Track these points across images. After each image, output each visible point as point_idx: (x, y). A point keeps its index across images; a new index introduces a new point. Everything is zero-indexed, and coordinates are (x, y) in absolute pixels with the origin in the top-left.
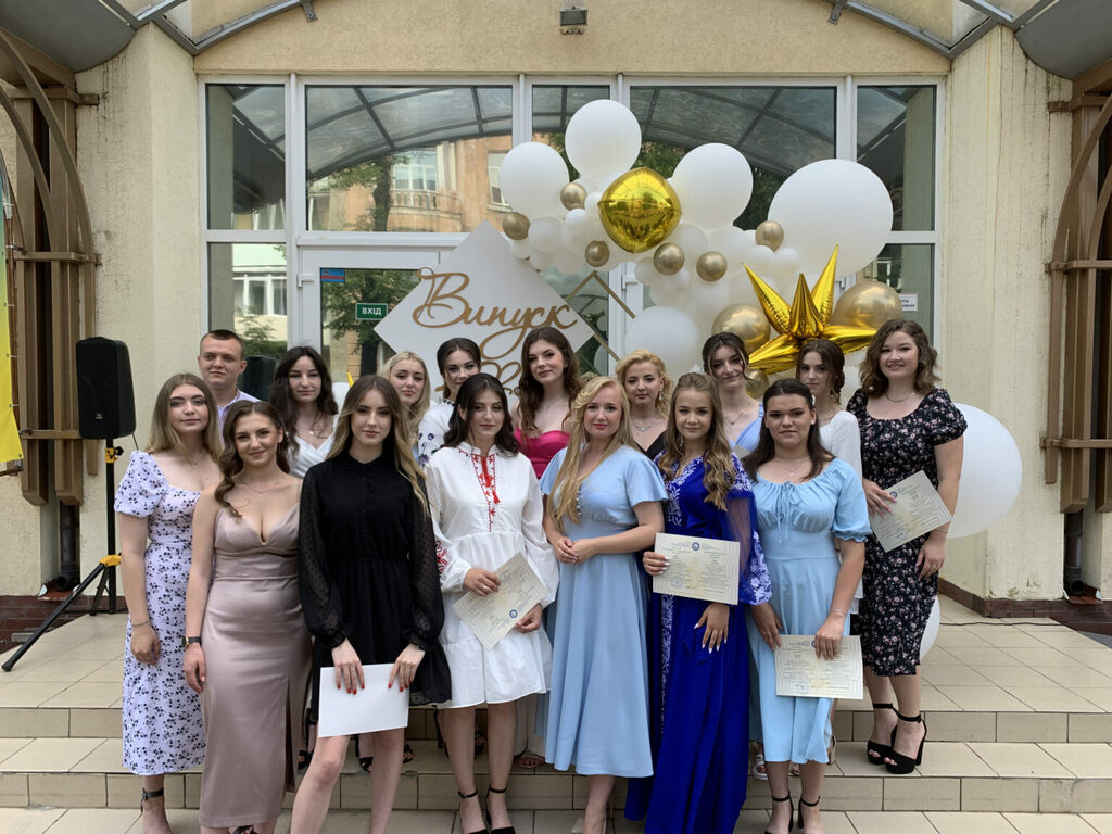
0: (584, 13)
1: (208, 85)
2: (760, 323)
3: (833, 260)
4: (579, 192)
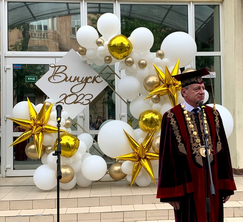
2: (157, 81)
3: (178, 62)
4: (102, 41)
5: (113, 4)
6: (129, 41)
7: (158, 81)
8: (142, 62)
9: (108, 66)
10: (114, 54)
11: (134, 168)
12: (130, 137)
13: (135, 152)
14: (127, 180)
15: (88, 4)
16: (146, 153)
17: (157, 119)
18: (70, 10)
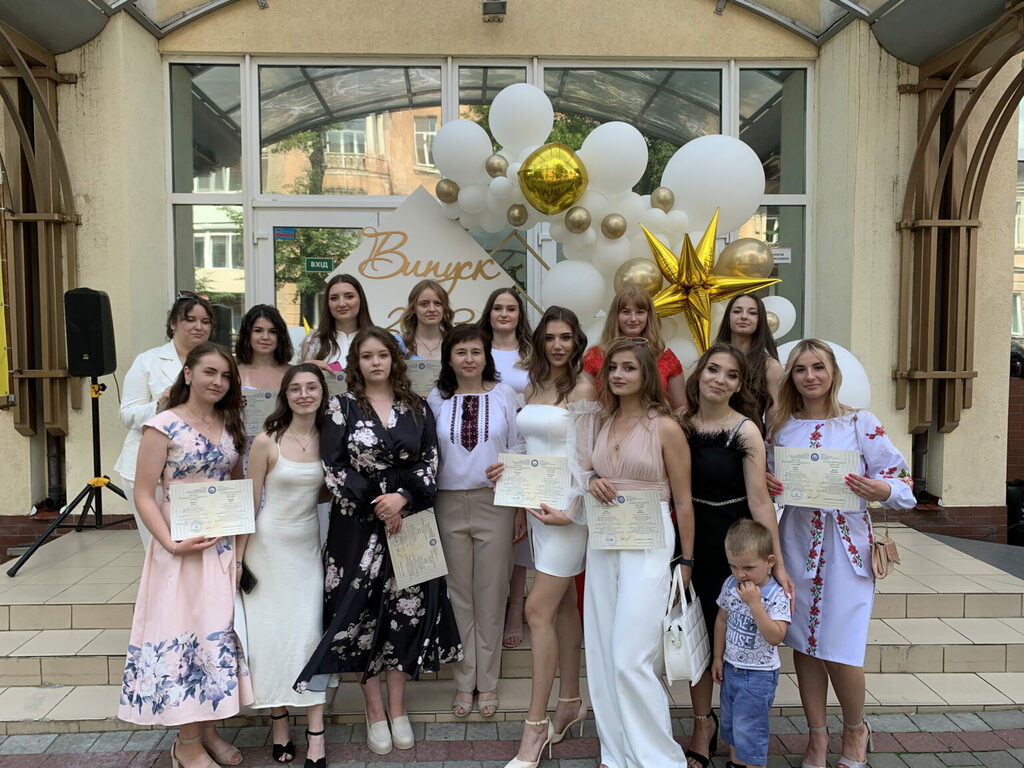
0: (504, 5)
1: (171, 65)
2: (654, 275)
3: (715, 220)
4: (503, 163)
5: (526, 67)
6: (578, 161)
7: (657, 274)
8: (614, 221)
9: (515, 233)
15: (461, 69)
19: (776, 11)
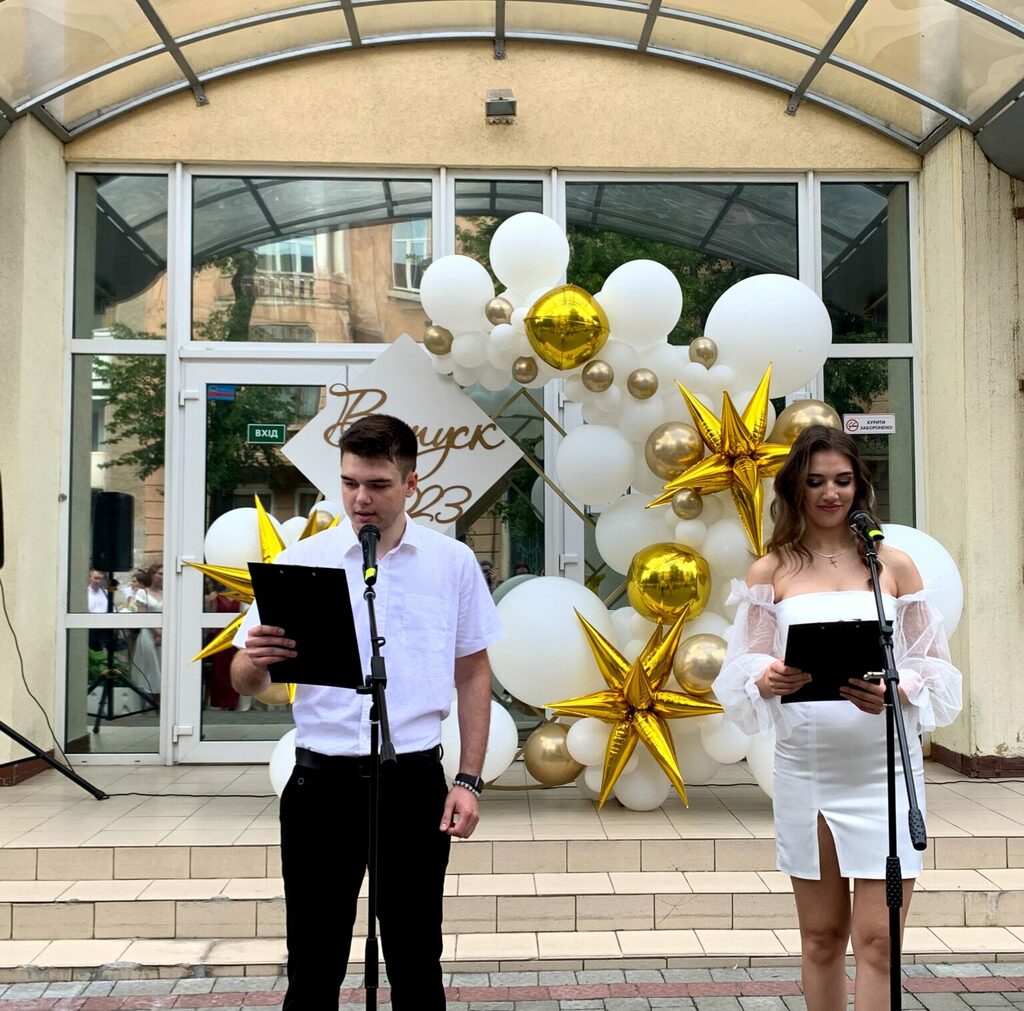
0: (513, 104)
1: (78, 174)
2: (693, 442)
3: (767, 377)
4: (505, 307)
5: (541, 182)
6: (598, 307)
7: (696, 442)
8: (640, 378)
9: (524, 391)
10: (547, 349)
11: (613, 743)
12: (600, 635)
13: (616, 688)
14: (587, 787)
15: (458, 184)
16: (653, 691)
17: (693, 575)
18: (395, 204)
19: (866, 112)
